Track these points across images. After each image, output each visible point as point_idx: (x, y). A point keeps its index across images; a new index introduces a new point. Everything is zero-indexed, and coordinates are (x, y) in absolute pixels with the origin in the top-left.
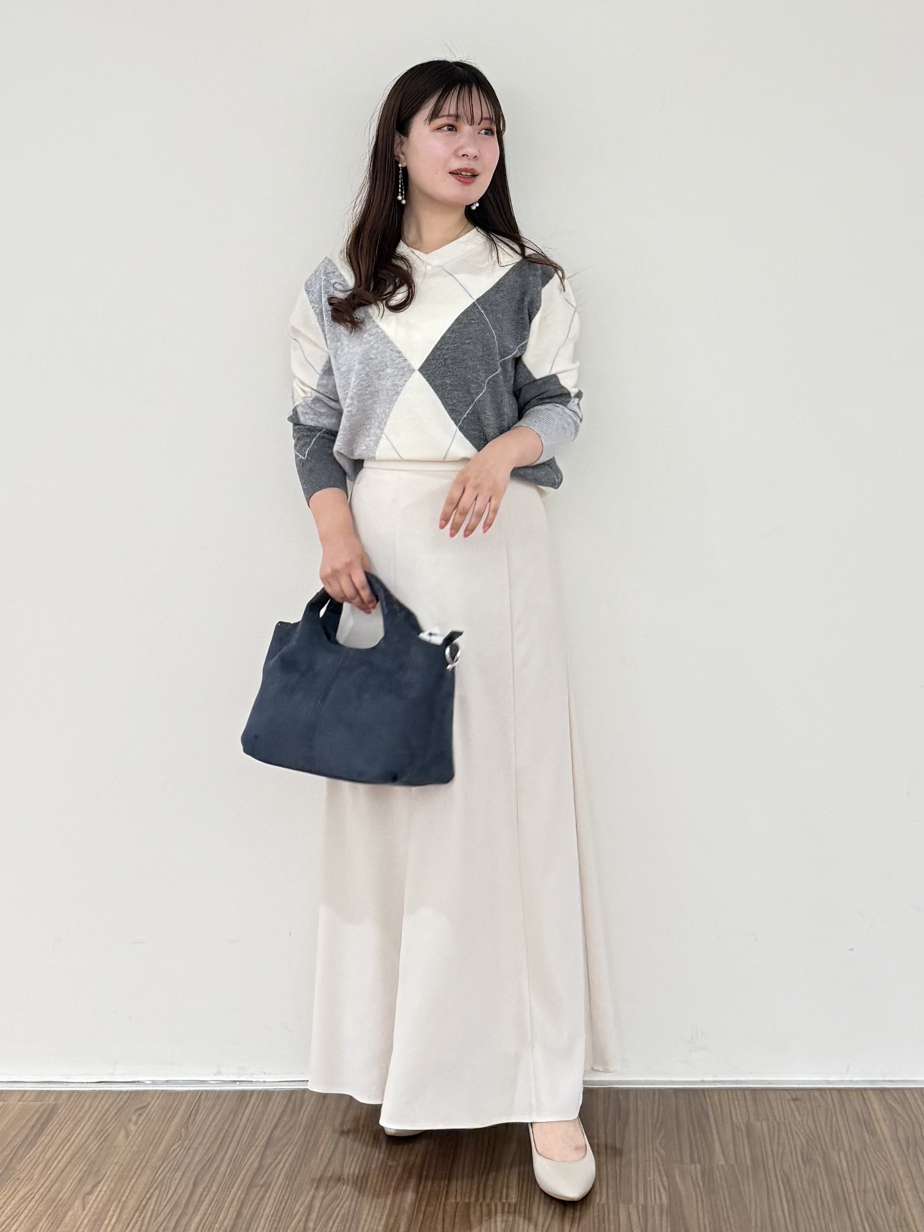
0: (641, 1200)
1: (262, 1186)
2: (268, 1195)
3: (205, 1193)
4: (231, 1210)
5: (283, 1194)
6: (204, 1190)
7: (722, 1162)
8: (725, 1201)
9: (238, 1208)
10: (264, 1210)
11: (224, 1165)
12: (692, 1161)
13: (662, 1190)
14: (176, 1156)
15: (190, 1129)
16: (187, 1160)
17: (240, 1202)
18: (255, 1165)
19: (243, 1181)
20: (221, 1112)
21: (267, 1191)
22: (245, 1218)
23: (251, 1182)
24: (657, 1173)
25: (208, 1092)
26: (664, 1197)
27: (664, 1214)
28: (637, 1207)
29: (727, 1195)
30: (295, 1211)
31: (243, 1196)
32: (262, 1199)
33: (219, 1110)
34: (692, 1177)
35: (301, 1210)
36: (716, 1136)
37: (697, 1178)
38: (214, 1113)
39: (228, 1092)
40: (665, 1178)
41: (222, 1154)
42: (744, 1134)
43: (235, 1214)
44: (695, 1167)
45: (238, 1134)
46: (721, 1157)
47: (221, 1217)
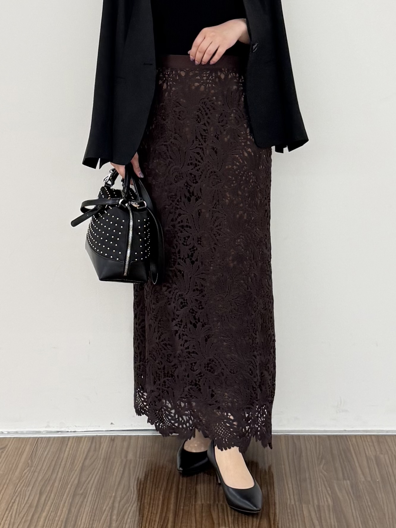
0: (316, 502)
1: (82, 494)
2: (86, 500)
3: (47, 499)
4: (64, 509)
5: (95, 499)
6: (46, 497)
7: (363, 480)
8: (368, 503)
9: (68, 508)
10: (85, 509)
11: (57, 482)
12: (344, 479)
13: (328, 496)
14: (27, 476)
15: (34, 461)
16: (34, 480)
17: (69, 504)
18: (76, 482)
19: (69, 492)
20: (51, 450)
21: (85, 497)
22: (74, 514)
23: (74, 492)
24: (323, 486)
25: (42, 438)
26: (329, 500)
27: (331, 510)
28: (314, 506)
29: (369, 500)
30: (104, 509)
31: (71, 500)
32: (82, 502)
33: (50, 448)
34: (345, 489)
35: (107, 508)
36: (357, 464)
37: (348, 489)
38: (47, 450)
39: (54, 438)
40: (328, 489)
41: (54, 476)
42: (374, 462)
43: (67, 512)
44: (347, 483)
45: (63, 463)
46: (362, 476)
47: (58, 514)
